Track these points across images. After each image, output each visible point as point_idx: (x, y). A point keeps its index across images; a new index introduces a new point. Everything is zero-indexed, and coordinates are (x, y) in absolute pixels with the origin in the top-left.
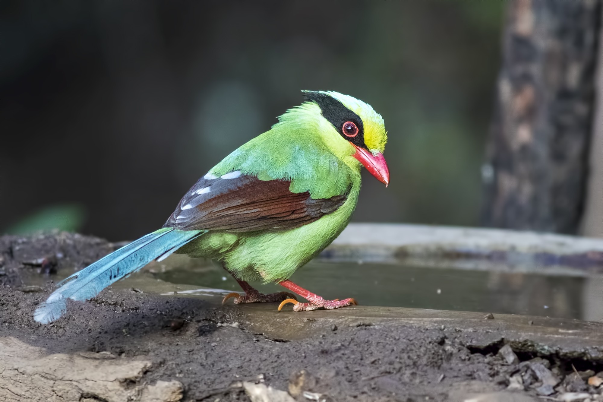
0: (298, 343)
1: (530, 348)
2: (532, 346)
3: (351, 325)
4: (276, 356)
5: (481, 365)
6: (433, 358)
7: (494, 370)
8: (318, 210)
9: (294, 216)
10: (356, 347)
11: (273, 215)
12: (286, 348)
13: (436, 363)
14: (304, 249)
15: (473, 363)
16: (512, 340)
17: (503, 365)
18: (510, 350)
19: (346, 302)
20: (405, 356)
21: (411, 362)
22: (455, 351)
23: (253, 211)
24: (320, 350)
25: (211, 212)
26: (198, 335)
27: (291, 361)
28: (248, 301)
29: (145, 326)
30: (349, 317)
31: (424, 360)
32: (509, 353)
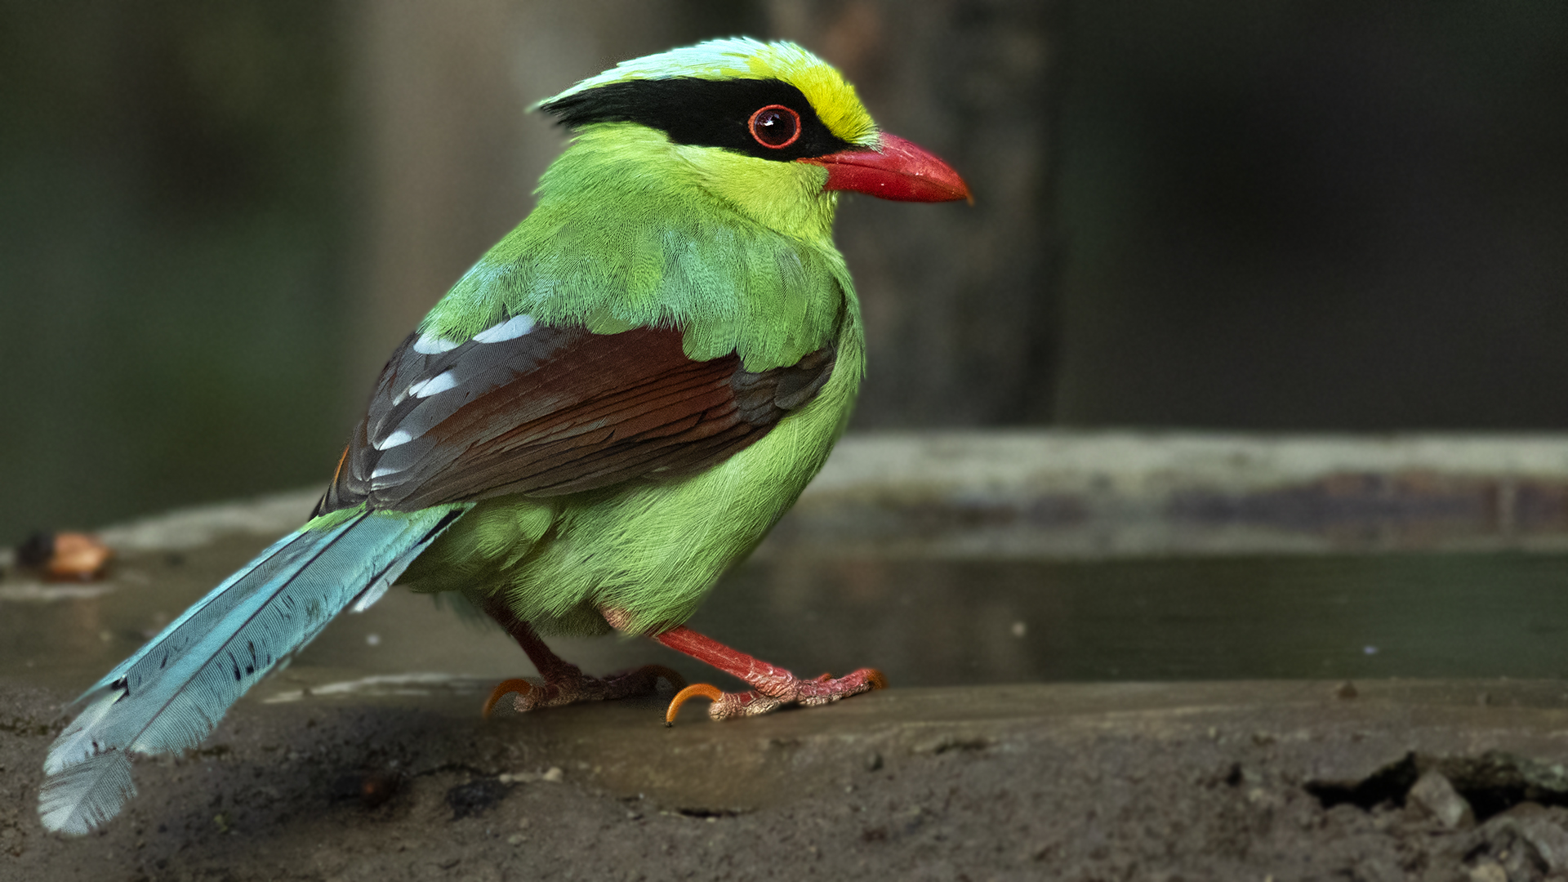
0: (782, 814)
1: (1501, 775)
2: (1510, 768)
3: (919, 748)
4: (721, 860)
5: (1366, 838)
6: (1222, 829)
7: (1411, 849)
8: (768, 402)
9: (706, 430)
10: (969, 814)
11: (647, 432)
12: (747, 832)
13: (1232, 842)
14: (737, 526)
15: (1340, 835)
16: (1444, 754)
17: (1435, 834)
18: (1446, 786)
19: (858, 679)
20: (1136, 828)
21: (1159, 848)
22: (1277, 801)
23: (594, 426)
24: (859, 833)
25: (473, 444)
26: (451, 814)
27: (776, 870)
28: (555, 702)
29: (271, 801)
30: (905, 725)
31: (1197, 838)
32: (1443, 797)
